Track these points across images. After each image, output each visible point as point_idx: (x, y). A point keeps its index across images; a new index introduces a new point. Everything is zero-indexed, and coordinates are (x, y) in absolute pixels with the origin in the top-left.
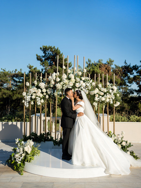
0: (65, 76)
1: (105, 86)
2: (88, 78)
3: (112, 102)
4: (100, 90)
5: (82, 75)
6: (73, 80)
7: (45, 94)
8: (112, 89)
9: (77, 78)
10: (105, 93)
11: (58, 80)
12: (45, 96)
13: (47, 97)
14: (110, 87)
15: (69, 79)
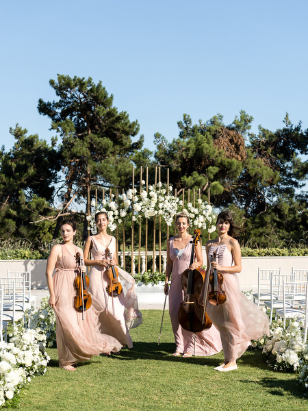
0: (144, 194)
1: (196, 206)
2: (173, 197)
3: (205, 228)
4: (190, 212)
5: (166, 194)
6: (155, 200)
7: (116, 217)
8: (206, 210)
9: (160, 197)
10: (196, 216)
11: (136, 199)
12: (117, 220)
13: (120, 221)
14: (203, 206)
15: (150, 197)
